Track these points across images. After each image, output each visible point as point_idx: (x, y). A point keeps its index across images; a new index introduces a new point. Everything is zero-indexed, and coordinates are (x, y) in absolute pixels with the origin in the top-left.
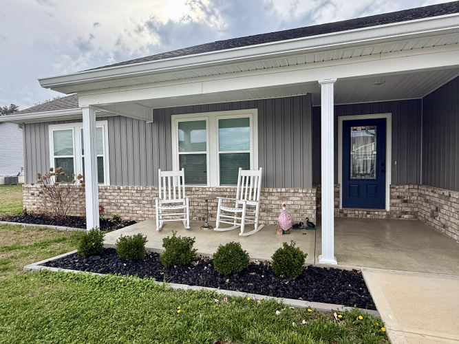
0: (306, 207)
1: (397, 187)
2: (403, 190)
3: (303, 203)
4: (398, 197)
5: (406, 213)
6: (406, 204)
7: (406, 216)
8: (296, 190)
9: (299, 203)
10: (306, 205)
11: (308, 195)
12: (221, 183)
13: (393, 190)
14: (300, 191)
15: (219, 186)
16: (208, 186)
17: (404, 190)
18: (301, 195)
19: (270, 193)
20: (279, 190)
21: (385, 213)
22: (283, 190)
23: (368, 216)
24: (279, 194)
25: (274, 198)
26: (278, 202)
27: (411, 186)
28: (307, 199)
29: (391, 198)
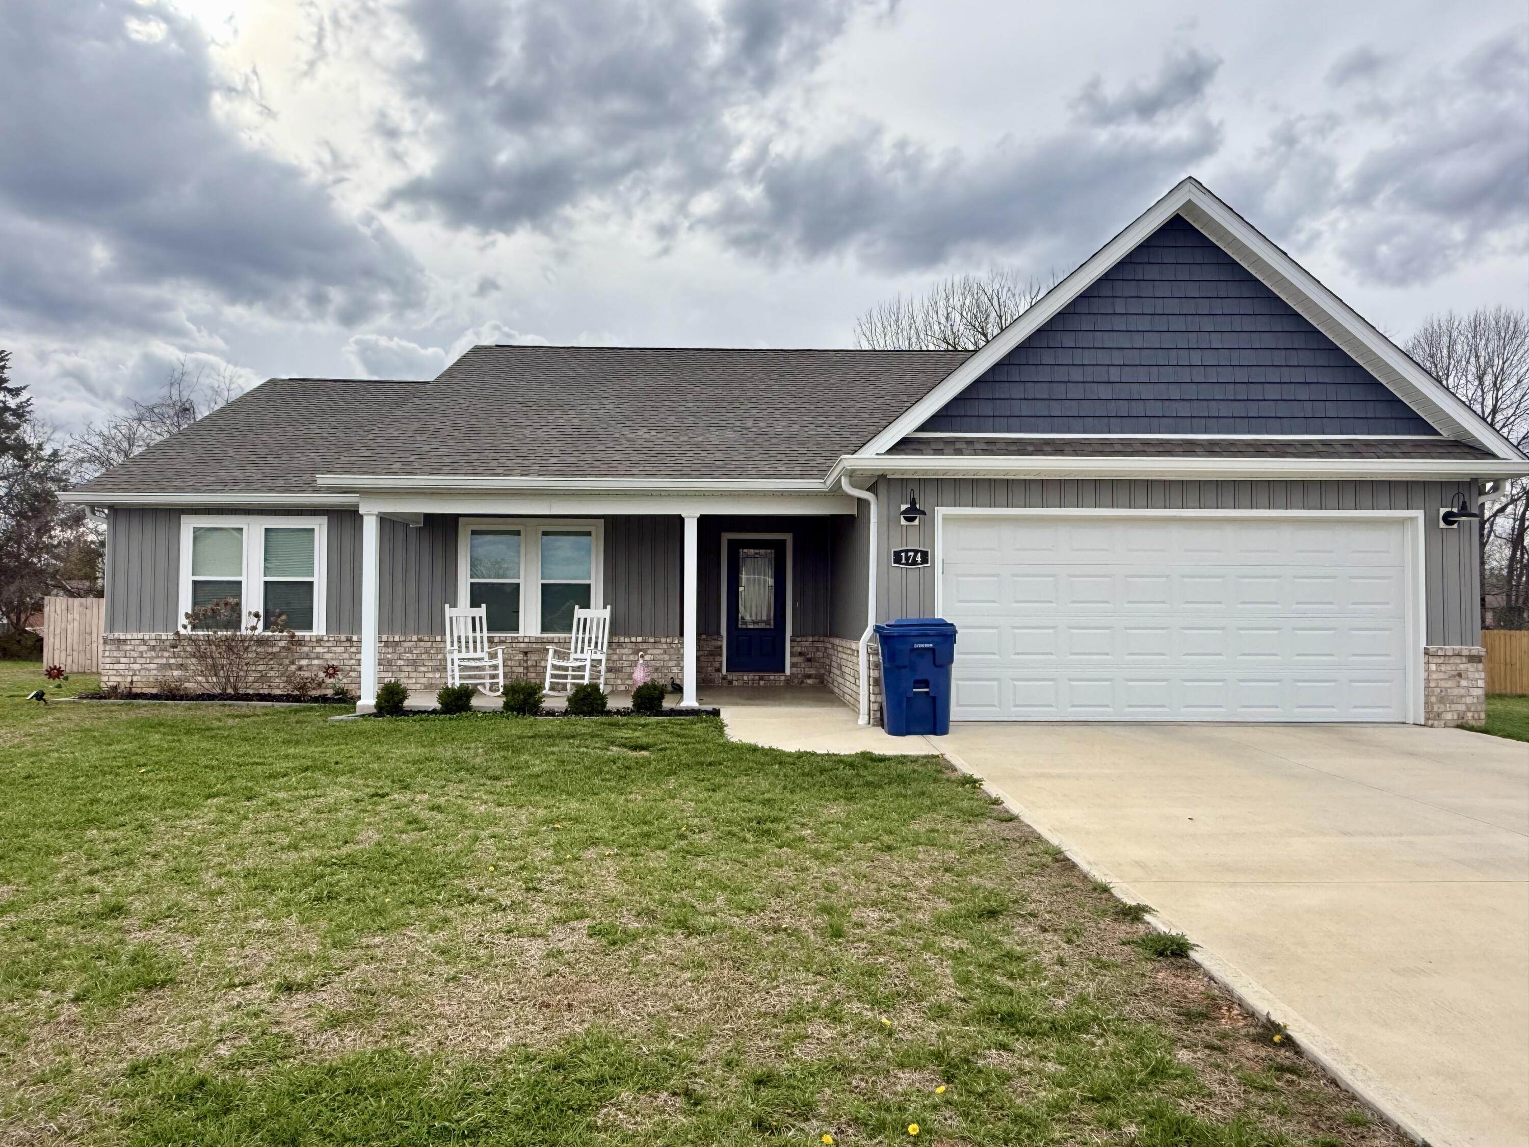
0: (671, 664)
1: (799, 639)
2: (807, 642)
3: (666, 657)
4: (801, 654)
5: (809, 676)
6: (809, 664)
7: (810, 681)
8: (658, 639)
9: (662, 657)
10: (670, 660)
11: (674, 646)
12: (544, 629)
13: (795, 644)
14: (663, 640)
15: (539, 635)
16: (521, 633)
17: (807, 644)
18: (665, 646)
19: (619, 645)
20: (633, 639)
21: (783, 678)
22: (640, 639)
23: (762, 683)
24: (633, 646)
25: (626, 651)
26: (632, 658)
27: (816, 638)
28: (672, 651)
29: (792, 655)
